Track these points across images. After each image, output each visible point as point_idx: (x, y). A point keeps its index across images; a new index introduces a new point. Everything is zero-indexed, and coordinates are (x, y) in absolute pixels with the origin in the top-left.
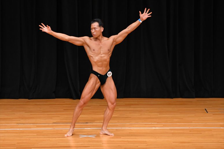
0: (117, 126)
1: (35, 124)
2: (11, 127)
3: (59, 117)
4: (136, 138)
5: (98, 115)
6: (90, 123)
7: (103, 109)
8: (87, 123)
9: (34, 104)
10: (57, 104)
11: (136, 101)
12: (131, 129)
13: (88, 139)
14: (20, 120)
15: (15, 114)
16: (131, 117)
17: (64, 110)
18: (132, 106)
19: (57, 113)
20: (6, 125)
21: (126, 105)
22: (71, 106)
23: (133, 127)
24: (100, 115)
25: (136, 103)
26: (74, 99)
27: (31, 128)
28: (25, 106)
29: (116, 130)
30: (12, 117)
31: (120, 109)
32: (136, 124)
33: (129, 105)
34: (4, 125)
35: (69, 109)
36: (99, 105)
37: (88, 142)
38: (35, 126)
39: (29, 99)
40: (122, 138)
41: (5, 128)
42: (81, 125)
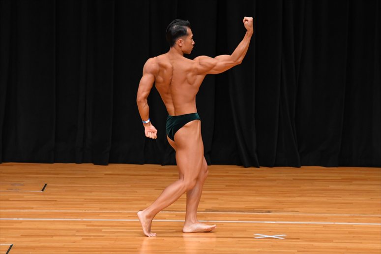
0: (325, 219)
1: (173, 211)
2: (129, 217)
3: (217, 199)
4: (361, 243)
5: (290, 197)
6: (276, 211)
7: (299, 187)
8: (269, 212)
9: (172, 173)
10: (213, 174)
11: (363, 172)
12: (352, 226)
13: (271, 241)
14: (145, 204)
15: (136, 192)
16: (352, 203)
17: (226, 186)
18: (354, 182)
19: (214, 192)
20: (120, 211)
21: (342, 179)
22: (240, 180)
23: (357, 221)
24: (294, 197)
25: (363, 176)
26: (245, 167)
27: (165, 219)
28: (155, 177)
29: (324, 226)
30: (130, 198)
31: (332, 187)
32: (361, 215)
33: (350, 180)
34: (116, 211)
35: (236, 184)
36: (292, 178)
37: (270, 247)
38: (173, 214)
39: (162, 165)
40: (334, 241)
41: (118, 218)
42: (257, 215)
